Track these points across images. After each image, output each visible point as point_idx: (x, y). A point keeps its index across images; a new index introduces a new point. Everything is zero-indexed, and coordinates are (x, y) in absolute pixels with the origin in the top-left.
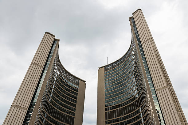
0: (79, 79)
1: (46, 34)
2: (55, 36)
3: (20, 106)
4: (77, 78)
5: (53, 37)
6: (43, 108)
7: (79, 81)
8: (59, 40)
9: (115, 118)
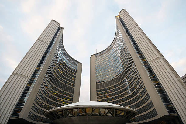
0: (78, 62)
1: (53, 21)
2: (60, 24)
3: (21, 74)
4: (76, 61)
5: (58, 24)
6: (49, 78)
7: (77, 63)
8: (63, 28)
9: (104, 88)
